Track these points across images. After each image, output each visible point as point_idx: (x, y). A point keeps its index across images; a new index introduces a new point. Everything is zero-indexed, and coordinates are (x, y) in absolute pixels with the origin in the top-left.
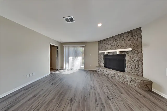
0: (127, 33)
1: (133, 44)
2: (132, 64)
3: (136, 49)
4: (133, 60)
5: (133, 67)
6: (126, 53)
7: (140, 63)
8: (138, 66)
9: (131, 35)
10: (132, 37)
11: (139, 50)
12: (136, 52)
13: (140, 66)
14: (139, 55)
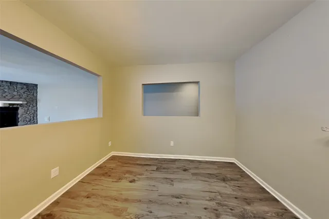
0: (21, 83)
1: (29, 98)
2: (27, 117)
3: (32, 103)
4: (28, 113)
5: (27, 119)
6: (18, 106)
7: (35, 115)
8: (33, 118)
9: (27, 87)
10: (28, 90)
11: (35, 105)
12: (31, 106)
13: (35, 118)
14: (35, 108)
